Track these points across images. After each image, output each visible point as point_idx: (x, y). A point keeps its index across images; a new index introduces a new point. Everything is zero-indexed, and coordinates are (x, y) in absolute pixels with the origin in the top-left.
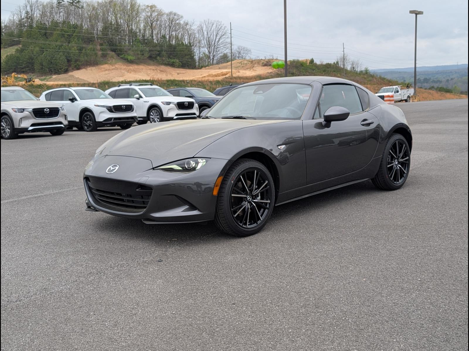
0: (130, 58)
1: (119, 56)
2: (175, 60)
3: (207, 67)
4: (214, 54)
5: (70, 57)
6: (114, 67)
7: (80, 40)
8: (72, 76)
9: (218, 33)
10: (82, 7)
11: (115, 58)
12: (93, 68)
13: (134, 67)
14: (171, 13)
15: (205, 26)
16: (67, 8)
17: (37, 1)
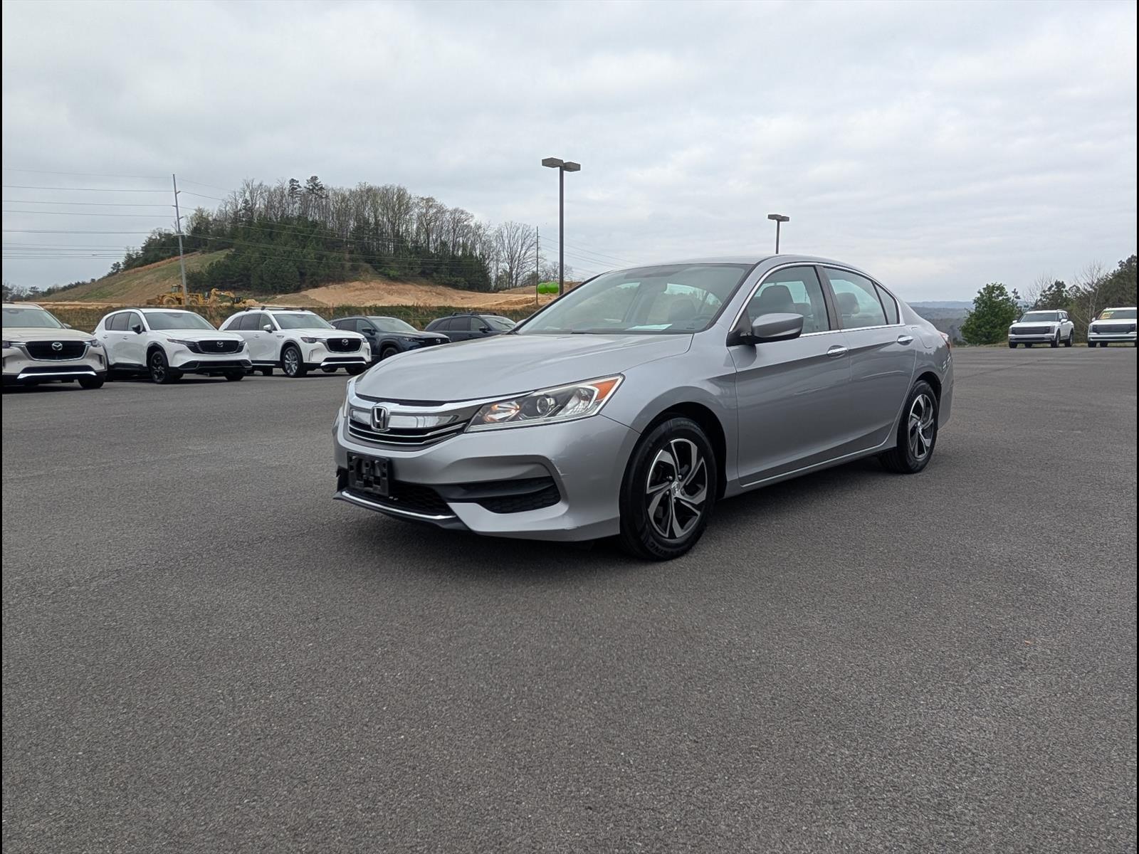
0: (392, 273)
1: (376, 270)
2: (459, 278)
3: (507, 291)
5: (304, 268)
6: (368, 286)
7: (321, 245)
8: (306, 296)
9: (524, 243)
10: (327, 196)
11: (370, 272)
12: (338, 286)
13: (397, 287)
14: (456, 210)
15: (506, 231)
16: (304, 197)
17: (261, 185)
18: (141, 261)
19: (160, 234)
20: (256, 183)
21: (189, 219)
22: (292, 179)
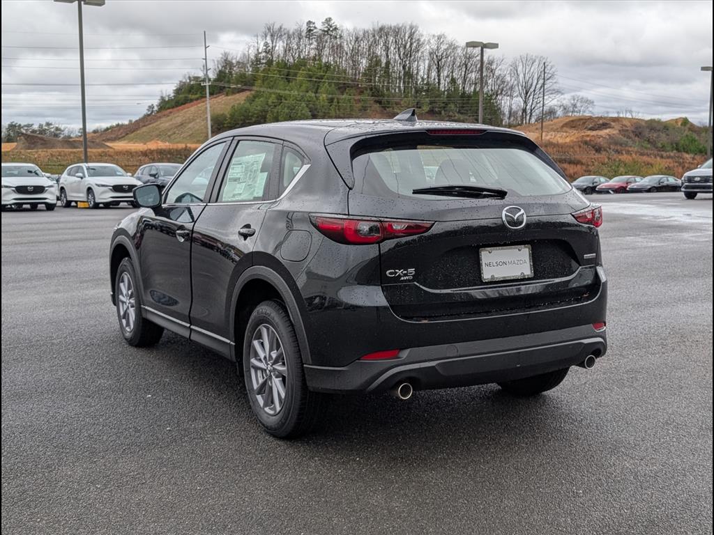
4: (533, 106)
5: (316, 109)
7: (333, 85)
9: (540, 76)
10: (341, 37)
15: (521, 64)
16: (320, 39)
17: (281, 28)
18: (173, 104)
19: (189, 78)
20: (277, 27)
21: (216, 63)
22: (310, 22)
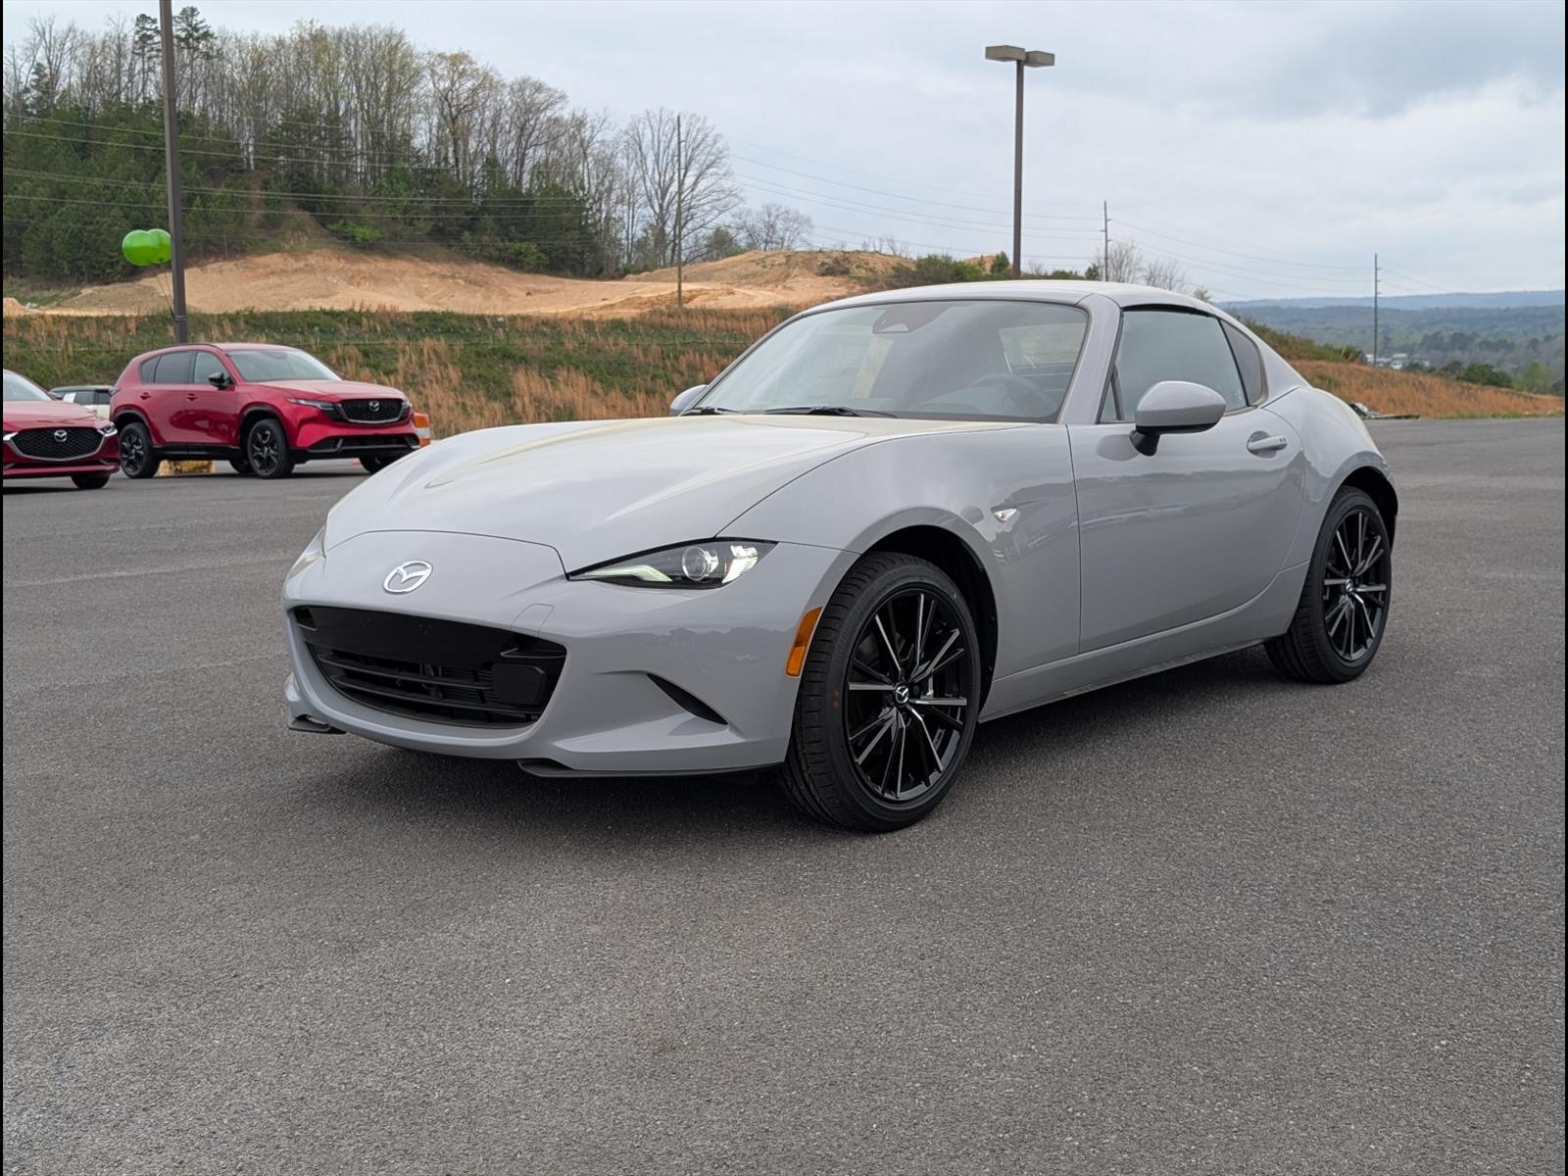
0: (362, 232)
1: (324, 225)
2: (524, 245)
3: (644, 274)
10: (220, 55)
11: (309, 231)
12: (231, 265)
13: (372, 266)
14: (523, 85)
17: (71, 30)
